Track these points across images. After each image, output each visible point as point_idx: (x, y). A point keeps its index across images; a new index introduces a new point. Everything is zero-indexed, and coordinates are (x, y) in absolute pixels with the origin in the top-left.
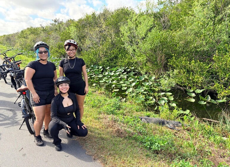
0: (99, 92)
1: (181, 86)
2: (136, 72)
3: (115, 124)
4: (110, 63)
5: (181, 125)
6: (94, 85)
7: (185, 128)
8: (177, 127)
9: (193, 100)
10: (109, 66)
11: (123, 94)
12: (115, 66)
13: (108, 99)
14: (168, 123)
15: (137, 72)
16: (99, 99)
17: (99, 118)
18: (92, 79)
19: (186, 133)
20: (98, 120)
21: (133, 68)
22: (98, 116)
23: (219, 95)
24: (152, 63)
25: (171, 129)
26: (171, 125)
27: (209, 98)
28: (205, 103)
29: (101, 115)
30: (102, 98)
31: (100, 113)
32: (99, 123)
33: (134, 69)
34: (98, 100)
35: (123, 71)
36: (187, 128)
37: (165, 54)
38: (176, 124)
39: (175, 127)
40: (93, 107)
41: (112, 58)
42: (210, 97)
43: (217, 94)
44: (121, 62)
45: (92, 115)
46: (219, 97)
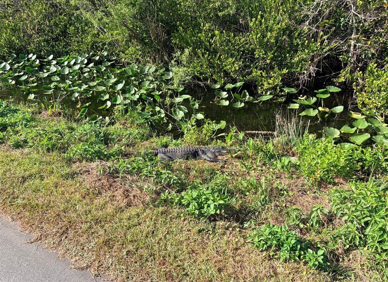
0: (49, 112)
1: (199, 79)
2: (112, 61)
3: (115, 182)
4: (53, 47)
5: (225, 152)
6: (32, 96)
7: (234, 155)
8: (220, 155)
9: (226, 103)
10: (53, 53)
11: (101, 108)
12: (67, 52)
13: (74, 125)
14: (204, 152)
15: (114, 60)
16: (55, 128)
17: (73, 175)
18: (21, 84)
19: (238, 163)
20: (73, 178)
21: (105, 54)
22: (68, 170)
23: (259, 88)
24: (142, 41)
25: (211, 161)
26: (209, 155)
27: (246, 96)
28: (243, 105)
29: (74, 166)
30: (62, 124)
31: (70, 161)
32: (78, 185)
33: (108, 55)
34: (56, 131)
35: (86, 61)
36: (236, 154)
37: (162, 23)
38: (218, 152)
39: (216, 157)
40: (48, 150)
41: (57, 37)
42: (247, 94)
43: (256, 87)
44: (78, 42)
45: (55, 171)
46: (260, 92)
